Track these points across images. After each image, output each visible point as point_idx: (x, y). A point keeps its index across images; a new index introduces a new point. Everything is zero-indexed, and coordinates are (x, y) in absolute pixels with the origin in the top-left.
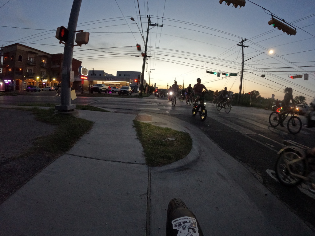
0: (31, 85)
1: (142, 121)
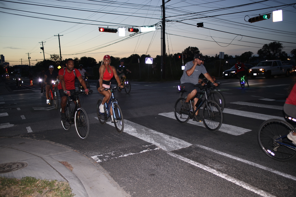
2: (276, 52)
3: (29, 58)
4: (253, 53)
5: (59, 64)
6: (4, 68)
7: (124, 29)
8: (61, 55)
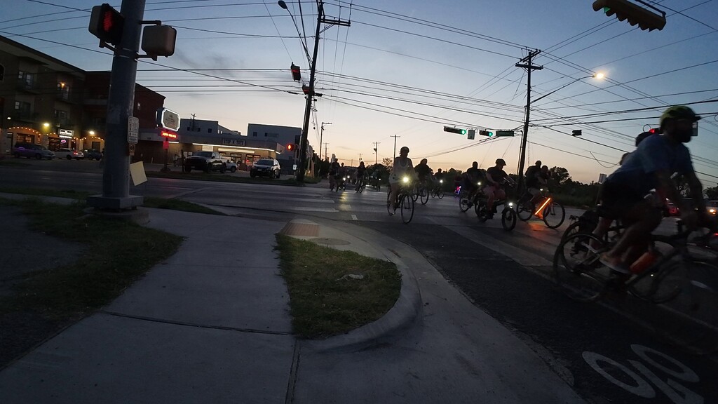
0: (25, 140)
1: (296, 237)
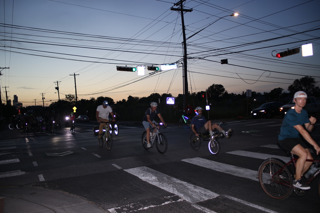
2: (309, 88)
3: (43, 99)
4: (283, 90)
5: (75, 104)
6: (17, 109)
7: (143, 68)
8: (76, 95)
